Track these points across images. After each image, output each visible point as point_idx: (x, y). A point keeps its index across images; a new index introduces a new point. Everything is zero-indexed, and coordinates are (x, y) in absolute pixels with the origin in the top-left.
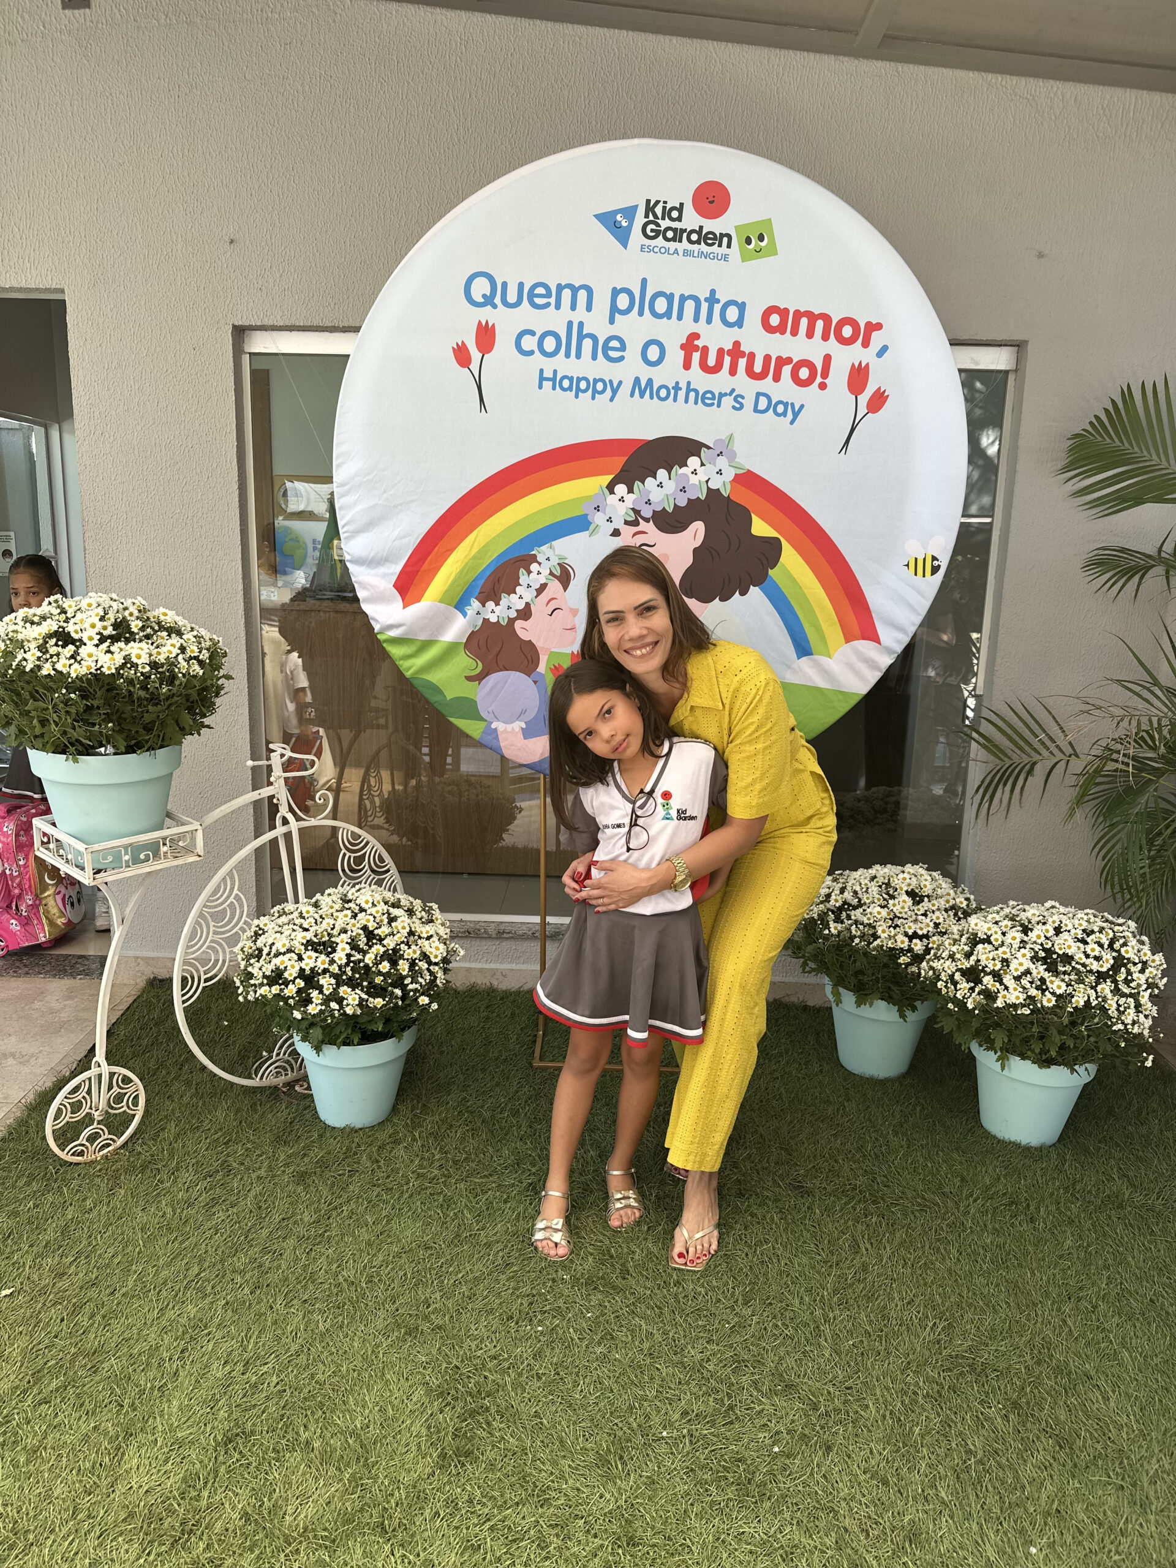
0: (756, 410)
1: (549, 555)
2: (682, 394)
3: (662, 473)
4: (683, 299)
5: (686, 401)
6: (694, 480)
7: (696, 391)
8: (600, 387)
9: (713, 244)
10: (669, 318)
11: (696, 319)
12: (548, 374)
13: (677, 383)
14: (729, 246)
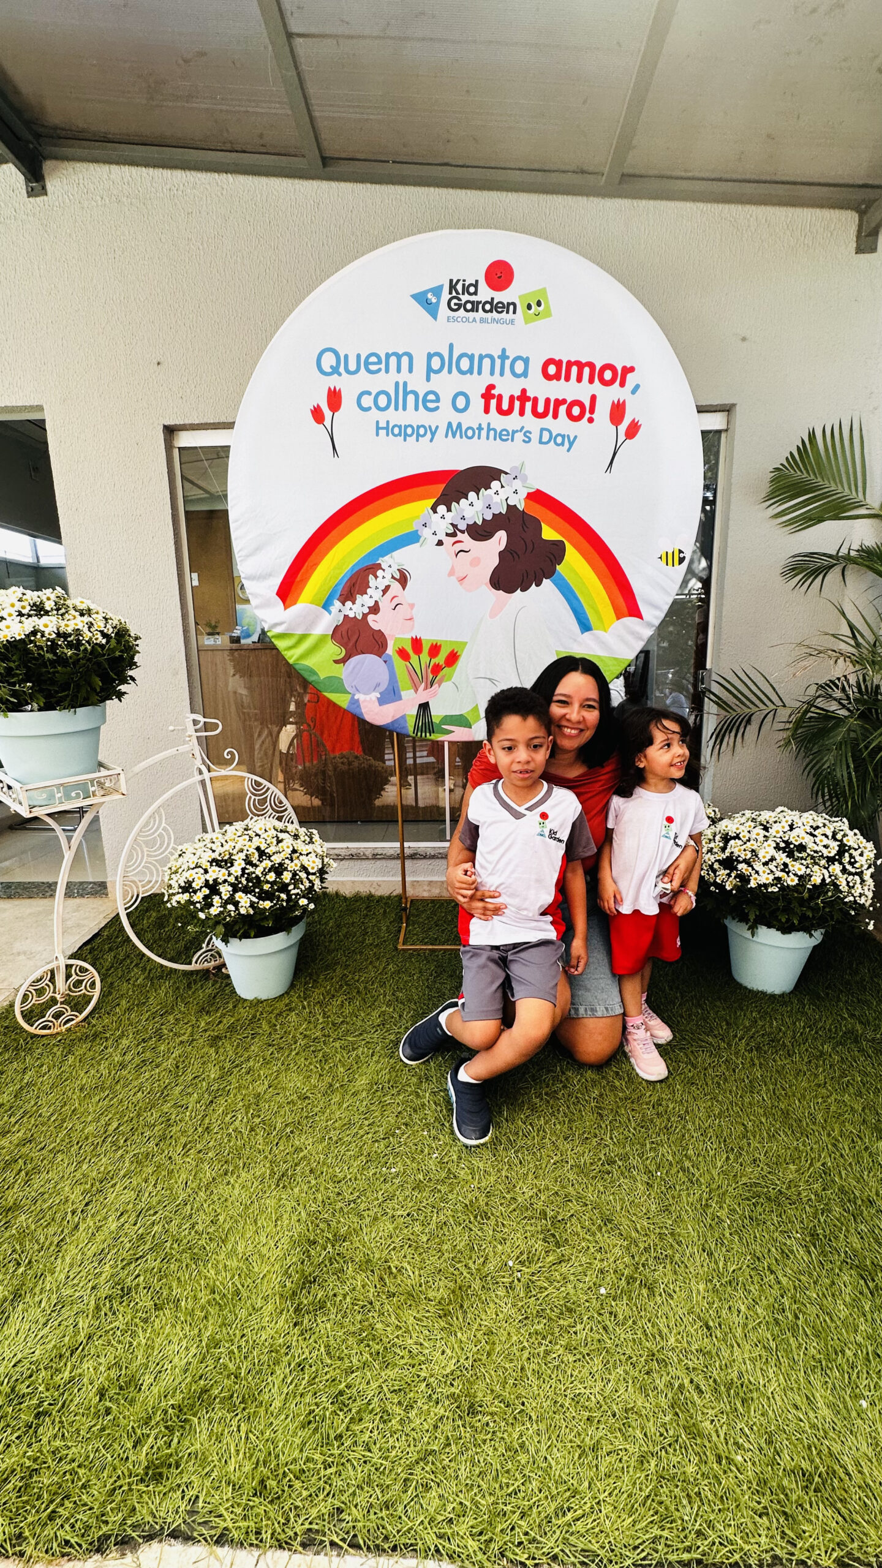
0: (541, 442)
1: (391, 563)
2: (484, 433)
3: (472, 495)
4: (481, 358)
5: (488, 438)
6: (496, 499)
7: (495, 430)
8: (422, 431)
9: (502, 312)
10: (472, 373)
11: (492, 373)
12: (383, 424)
13: (480, 425)
14: (514, 312)
